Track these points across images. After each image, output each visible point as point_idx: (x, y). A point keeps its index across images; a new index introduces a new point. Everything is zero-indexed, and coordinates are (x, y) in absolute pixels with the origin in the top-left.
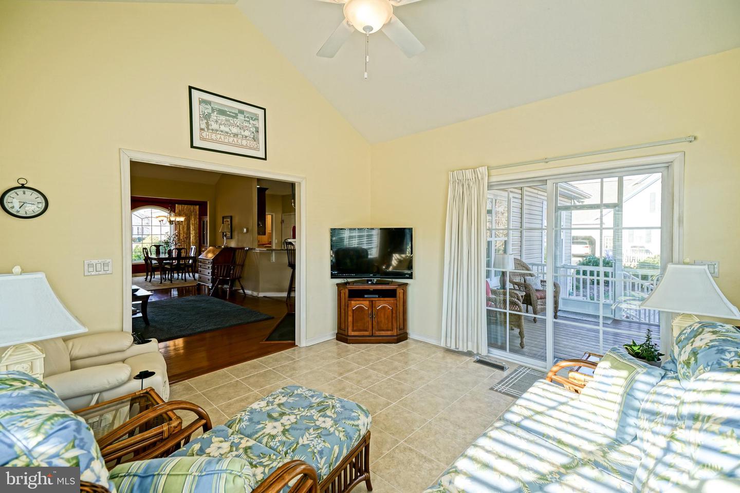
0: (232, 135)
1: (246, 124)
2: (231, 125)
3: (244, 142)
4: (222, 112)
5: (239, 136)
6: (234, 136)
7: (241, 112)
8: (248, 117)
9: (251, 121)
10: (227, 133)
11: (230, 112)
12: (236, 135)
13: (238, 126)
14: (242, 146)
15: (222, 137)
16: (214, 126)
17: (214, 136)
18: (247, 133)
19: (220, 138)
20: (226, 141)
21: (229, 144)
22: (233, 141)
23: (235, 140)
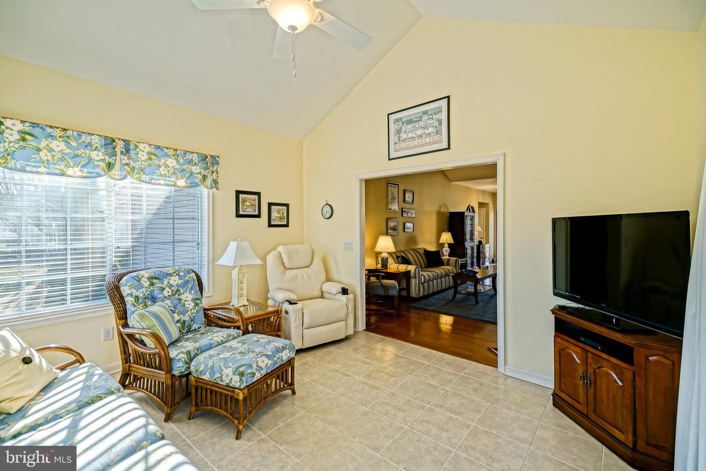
0: (417, 138)
1: (430, 122)
2: (417, 129)
3: (428, 140)
4: (410, 122)
5: (423, 136)
6: (419, 138)
7: (425, 113)
8: (431, 114)
9: (434, 117)
10: (413, 138)
11: (415, 118)
12: (420, 136)
13: (422, 127)
14: (426, 144)
15: (410, 143)
16: (404, 136)
17: (403, 146)
18: (431, 130)
19: (408, 144)
20: (413, 145)
21: (416, 147)
22: (419, 142)
23: (420, 141)
